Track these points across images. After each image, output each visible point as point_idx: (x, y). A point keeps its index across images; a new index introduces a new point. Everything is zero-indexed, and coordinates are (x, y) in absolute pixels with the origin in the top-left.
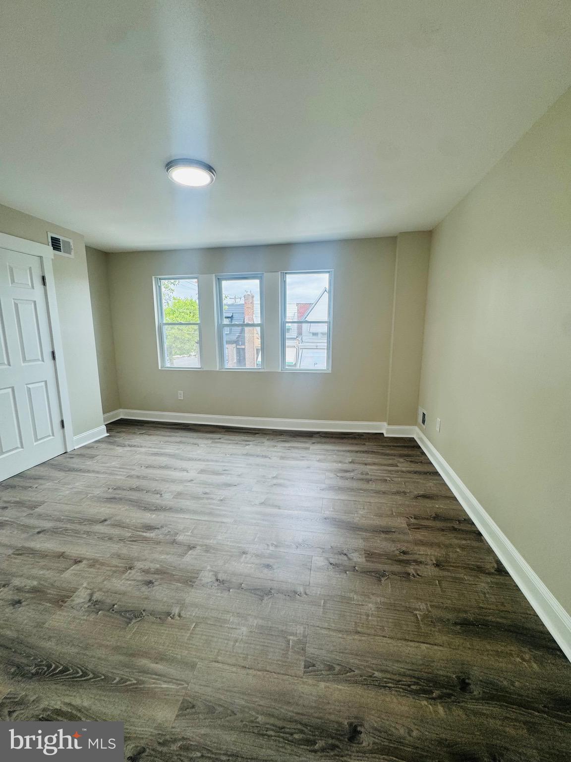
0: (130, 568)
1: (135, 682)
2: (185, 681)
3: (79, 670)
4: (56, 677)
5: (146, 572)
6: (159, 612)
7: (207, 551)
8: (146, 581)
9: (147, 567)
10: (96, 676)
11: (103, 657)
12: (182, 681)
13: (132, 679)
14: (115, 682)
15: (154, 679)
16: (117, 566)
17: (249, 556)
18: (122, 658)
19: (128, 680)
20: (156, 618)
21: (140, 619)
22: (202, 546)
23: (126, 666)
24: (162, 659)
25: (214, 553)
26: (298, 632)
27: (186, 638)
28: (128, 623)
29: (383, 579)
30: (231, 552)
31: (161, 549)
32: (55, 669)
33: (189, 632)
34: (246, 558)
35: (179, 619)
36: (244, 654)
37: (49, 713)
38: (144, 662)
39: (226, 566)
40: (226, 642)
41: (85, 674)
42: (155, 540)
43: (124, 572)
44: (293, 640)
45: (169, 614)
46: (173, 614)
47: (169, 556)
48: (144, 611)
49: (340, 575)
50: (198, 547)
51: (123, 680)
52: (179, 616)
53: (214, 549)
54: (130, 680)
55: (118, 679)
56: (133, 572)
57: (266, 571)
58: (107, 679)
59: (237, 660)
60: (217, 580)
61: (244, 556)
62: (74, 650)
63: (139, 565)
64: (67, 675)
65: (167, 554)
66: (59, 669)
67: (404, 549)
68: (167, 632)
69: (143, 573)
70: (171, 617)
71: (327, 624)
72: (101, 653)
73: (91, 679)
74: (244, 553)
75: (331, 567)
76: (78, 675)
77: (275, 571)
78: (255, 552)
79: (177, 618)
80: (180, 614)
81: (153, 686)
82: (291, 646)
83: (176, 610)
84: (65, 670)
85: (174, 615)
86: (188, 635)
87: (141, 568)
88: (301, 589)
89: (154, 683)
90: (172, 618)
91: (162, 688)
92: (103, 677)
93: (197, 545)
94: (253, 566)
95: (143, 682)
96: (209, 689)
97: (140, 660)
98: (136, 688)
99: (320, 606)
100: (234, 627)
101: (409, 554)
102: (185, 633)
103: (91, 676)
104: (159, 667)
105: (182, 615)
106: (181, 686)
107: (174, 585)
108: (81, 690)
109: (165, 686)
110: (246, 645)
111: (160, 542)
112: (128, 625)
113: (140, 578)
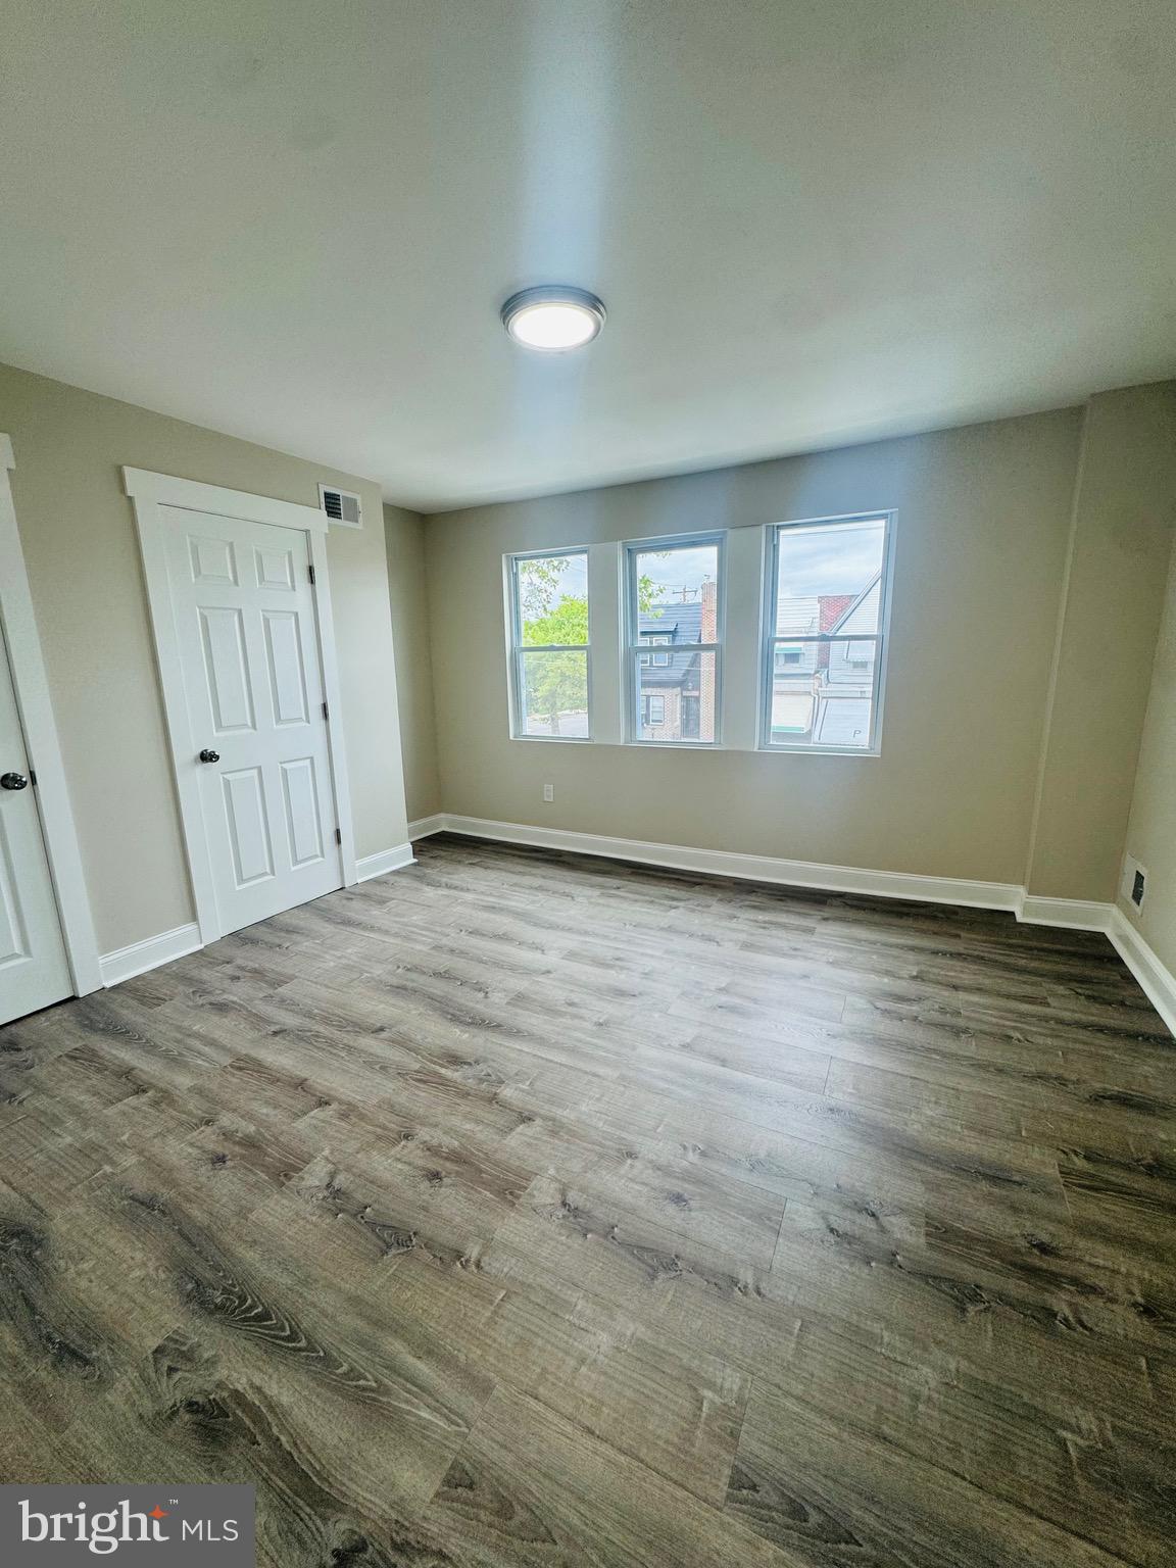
0: (406, 1137)
1: (374, 1385)
2: (466, 1421)
3: (288, 1328)
4: (250, 1326)
5: (432, 1150)
6: (441, 1245)
7: (554, 1133)
8: (428, 1170)
9: (435, 1142)
10: (311, 1348)
11: (330, 1310)
12: (461, 1416)
13: (369, 1377)
14: (339, 1371)
15: (409, 1391)
16: (385, 1128)
17: (638, 1164)
18: (360, 1324)
19: (361, 1377)
20: (435, 1256)
21: (406, 1249)
22: (545, 1118)
23: (363, 1343)
24: (430, 1353)
25: (568, 1141)
26: (727, 1385)
27: (483, 1321)
28: (383, 1253)
29: (971, 1309)
30: (601, 1145)
31: (468, 1109)
32: (251, 1308)
33: (492, 1308)
34: (632, 1166)
35: (476, 1271)
36: (594, 1398)
37: (225, 1394)
38: (396, 1347)
39: (589, 1175)
40: (560, 1355)
41: (293, 1338)
42: (461, 1087)
43: (395, 1143)
44: (712, 1402)
45: (459, 1255)
46: (466, 1257)
47: (480, 1128)
48: (415, 1234)
49: (852, 1265)
50: (538, 1121)
51: (353, 1374)
52: (478, 1265)
53: (570, 1132)
54: (366, 1379)
55: (345, 1368)
56: (411, 1145)
57: (671, 1209)
58: (328, 1361)
59: (577, 1408)
60: (564, 1204)
61: (629, 1161)
62: (286, 1280)
63: (424, 1134)
64: (265, 1327)
65: (478, 1121)
66: (256, 1311)
67: (1045, 1238)
68: (447, 1294)
69: (428, 1153)
70: (461, 1263)
71: (801, 1387)
72: (326, 1300)
73: (300, 1350)
74: (630, 1155)
75: (832, 1238)
76: (283, 1334)
77: (693, 1214)
78: (655, 1158)
79: (473, 1268)
80: (479, 1261)
81: (403, 1406)
82: (704, 1415)
83: (473, 1251)
84: (265, 1316)
85: (467, 1261)
86: (488, 1314)
87: (425, 1142)
88: (747, 1276)
89: (407, 1402)
90: (463, 1267)
91: (420, 1417)
92: (322, 1354)
93: (536, 1114)
94: (645, 1190)
95: (387, 1392)
96: (510, 1458)
97: (390, 1339)
98: (374, 1399)
99: (791, 1334)
100: (583, 1325)
101: (1057, 1256)
102: (484, 1307)
103: (303, 1344)
104: (423, 1369)
105: (482, 1264)
106: (457, 1428)
107: (480, 1193)
108: (281, 1368)
109: (425, 1414)
110: (602, 1378)
111: (469, 1094)
112: (383, 1255)
113: (420, 1162)
